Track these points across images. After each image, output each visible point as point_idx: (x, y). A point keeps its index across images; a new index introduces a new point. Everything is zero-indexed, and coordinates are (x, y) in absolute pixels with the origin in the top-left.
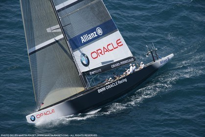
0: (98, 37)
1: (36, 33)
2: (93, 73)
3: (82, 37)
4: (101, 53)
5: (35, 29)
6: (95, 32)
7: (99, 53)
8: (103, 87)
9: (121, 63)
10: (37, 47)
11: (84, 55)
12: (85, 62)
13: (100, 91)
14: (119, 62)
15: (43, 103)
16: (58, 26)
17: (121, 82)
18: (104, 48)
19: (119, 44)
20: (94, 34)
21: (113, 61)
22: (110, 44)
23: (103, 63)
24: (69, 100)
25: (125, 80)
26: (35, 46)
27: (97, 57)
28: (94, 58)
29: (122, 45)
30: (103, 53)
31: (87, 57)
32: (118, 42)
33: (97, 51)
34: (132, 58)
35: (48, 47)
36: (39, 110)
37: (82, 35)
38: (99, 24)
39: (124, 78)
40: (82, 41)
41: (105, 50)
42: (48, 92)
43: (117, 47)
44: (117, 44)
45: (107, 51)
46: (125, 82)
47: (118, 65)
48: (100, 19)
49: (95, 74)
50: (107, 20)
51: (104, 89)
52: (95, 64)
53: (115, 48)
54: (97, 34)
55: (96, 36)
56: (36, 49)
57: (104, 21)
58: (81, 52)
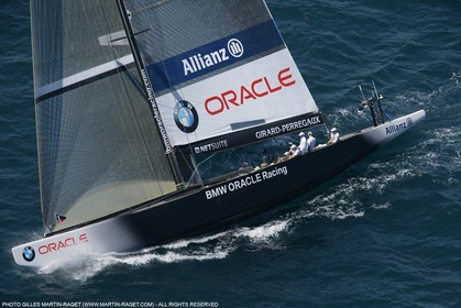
0: (232, 62)
1: (69, 47)
2: (204, 148)
3: (185, 62)
4: (232, 101)
5: (66, 38)
6: (223, 50)
7: (226, 100)
8: (220, 186)
9: (285, 127)
10: (67, 81)
11: (185, 104)
12: (186, 123)
13: (209, 195)
14: (279, 124)
15: (63, 218)
16: (122, 33)
17: (271, 174)
18: (243, 88)
19: (285, 82)
20: (221, 55)
21: (263, 121)
22: (261, 80)
23: (234, 126)
24: (126, 213)
25: (284, 171)
26: (61, 77)
27: (221, 110)
28: (212, 113)
29: (294, 82)
30: (238, 101)
31: (193, 110)
32: (283, 76)
33: (223, 95)
34: (316, 115)
35: (99, 81)
36: (48, 235)
37: (187, 55)
38: (237, 30)
39: (280, 165)
40: (186, 70)
41: (245, 94)
42: (81, 192)
43: (280, 88)
44: (281, 80)
45: (250, 96)
46: (282, 174)
47: (273, 130)
48: (241, 19)
49: (209, 152)
50: (259, 21)
51: (223, 190)
52: (213, 127)
53: (271, 91)
54: (227, 54)
55: (225, 58)
56: (64, 86)
57: (249, 24)
58: (177, 96)
